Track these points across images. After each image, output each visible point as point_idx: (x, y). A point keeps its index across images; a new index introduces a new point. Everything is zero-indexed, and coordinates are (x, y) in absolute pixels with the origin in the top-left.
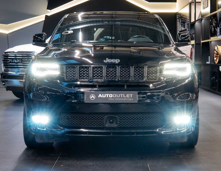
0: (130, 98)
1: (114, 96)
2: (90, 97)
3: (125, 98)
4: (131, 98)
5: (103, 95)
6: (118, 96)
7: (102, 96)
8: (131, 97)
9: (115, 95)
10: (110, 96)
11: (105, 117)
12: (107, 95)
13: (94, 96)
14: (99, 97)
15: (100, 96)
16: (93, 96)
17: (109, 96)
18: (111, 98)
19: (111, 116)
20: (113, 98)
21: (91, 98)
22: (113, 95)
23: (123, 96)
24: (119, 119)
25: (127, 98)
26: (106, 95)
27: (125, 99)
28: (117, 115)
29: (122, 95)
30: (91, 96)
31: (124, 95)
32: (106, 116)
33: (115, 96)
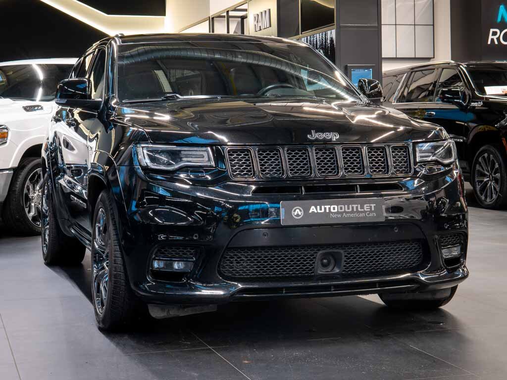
0: (371, 211)
1: (341, 208)
2: (293, 213)
3: (362, 212)
4: (373, 212)
5: (318, 207)
6: (348, 209)
7: (317, 210)
8: (373, 209)
9: (343, 206)
10: (332, 210)
11: (318, 254)
12: (327, 207)
13: (300, 211)
14: (310, 212)
15: (313, 209)
16: (298, 210)
17: (330, 208)
18: (335, 213)
19: (331, 250)
20: (338, 213)
21: (295, 214)
22: (339, 206)
23: (357, 207)
24: (346, 256)
25: (365, 212)
26: (325, 209)
27: (361, 215)
28: (343, 249)
29: (355, 206)
30: (295, 211)
31: (359, 206)
32: (321, 252)
33: (343, 208)
